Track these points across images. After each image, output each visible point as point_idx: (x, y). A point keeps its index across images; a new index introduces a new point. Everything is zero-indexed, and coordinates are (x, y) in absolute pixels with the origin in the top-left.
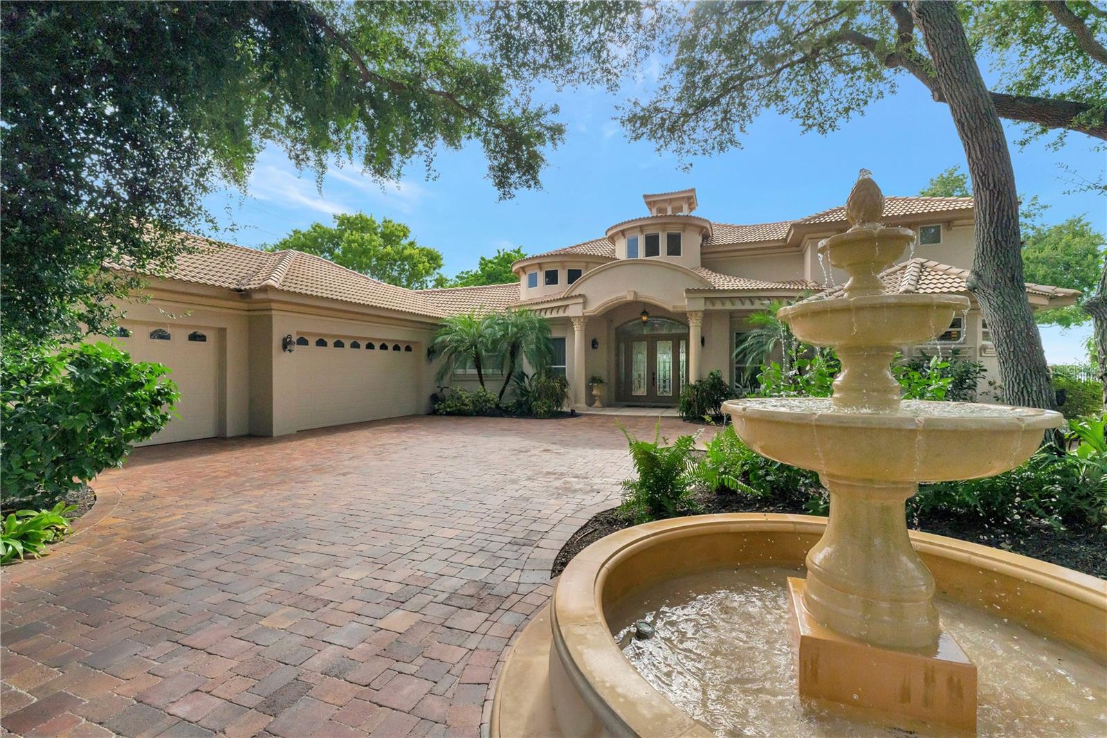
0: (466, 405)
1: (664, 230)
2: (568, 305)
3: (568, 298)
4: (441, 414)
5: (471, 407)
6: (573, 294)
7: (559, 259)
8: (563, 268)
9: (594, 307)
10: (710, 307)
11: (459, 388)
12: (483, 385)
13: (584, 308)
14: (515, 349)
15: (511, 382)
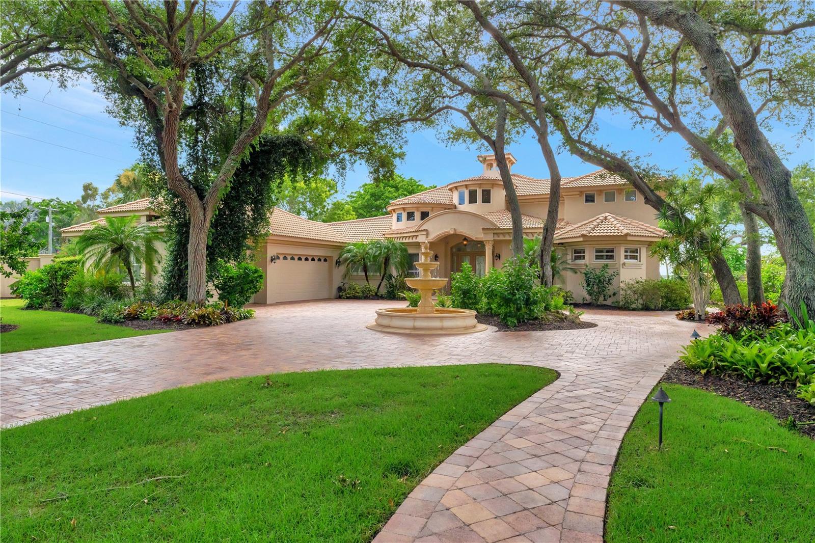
0: (358, 293)
1: (480, 188)
2: (418, 236)
3: (418, 231)
4: (344, 298)
5: (361, 294)
6: (421, 229)
7: (415, 206)
8: (418, 211)
9: (432, 236)
10: (497, 238)
11: (354, 283)
12: (368, 281)
13: (427, 237)
14: (387, 261)
15: (384, 280)
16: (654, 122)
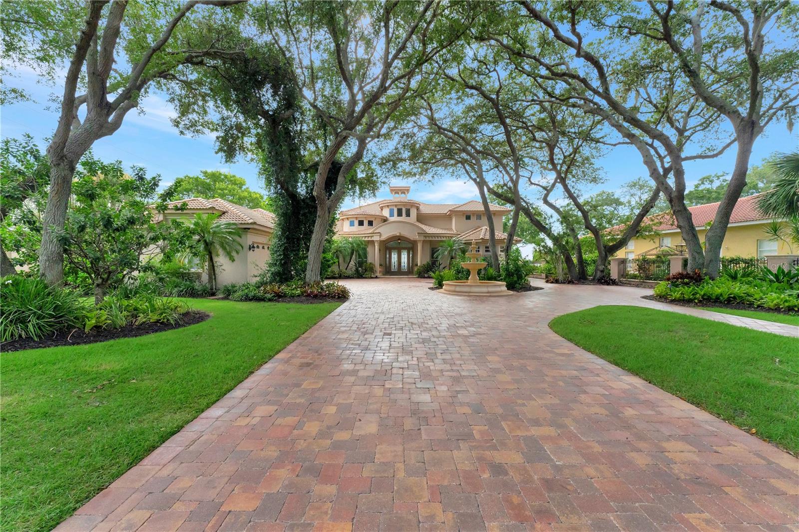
0: (335, 275)
1: (403, 206)
2: (372, 236)
3: (371, 233)
6: (376, 232)
7: (363, 216)
8: (366, 220)
10: (425, 240)
12: (339, 267)
13: (380, 237)
16: (527, 179)
